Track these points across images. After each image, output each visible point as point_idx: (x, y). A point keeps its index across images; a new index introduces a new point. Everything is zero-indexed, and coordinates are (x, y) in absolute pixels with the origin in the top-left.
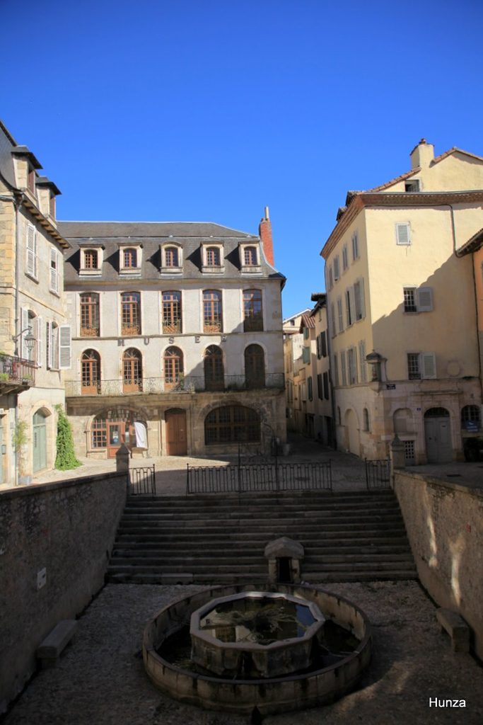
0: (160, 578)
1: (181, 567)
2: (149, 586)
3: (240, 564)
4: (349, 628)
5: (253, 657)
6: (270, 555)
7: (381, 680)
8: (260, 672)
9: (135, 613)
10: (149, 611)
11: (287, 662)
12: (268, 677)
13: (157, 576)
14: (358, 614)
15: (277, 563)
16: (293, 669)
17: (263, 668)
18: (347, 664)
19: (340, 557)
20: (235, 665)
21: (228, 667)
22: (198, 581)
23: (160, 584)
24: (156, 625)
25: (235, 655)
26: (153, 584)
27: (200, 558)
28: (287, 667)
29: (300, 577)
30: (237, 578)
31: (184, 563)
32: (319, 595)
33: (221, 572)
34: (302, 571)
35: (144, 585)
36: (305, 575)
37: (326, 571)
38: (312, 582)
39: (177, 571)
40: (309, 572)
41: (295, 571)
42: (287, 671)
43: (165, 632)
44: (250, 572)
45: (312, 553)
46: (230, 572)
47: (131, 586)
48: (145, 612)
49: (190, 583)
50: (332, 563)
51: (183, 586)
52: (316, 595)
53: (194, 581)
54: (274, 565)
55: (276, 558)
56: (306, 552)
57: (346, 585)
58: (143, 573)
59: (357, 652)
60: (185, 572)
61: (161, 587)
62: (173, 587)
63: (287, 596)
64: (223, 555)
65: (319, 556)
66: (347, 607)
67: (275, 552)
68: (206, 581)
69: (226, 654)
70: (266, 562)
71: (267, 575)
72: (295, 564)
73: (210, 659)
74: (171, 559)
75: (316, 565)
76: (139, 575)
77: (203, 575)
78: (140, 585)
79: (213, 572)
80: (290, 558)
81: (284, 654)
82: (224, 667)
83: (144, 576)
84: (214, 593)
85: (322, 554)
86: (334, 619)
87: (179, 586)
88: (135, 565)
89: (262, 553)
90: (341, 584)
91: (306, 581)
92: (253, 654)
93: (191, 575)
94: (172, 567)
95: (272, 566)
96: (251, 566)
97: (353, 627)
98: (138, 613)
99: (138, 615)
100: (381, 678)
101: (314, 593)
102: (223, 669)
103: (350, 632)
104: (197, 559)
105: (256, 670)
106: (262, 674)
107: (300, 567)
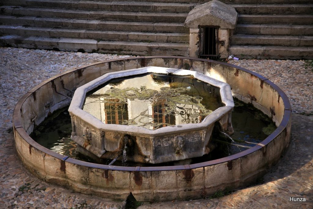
0: (58, 43)
1: (83, 31)
2: (43, 52)
3: (156, 32)
4: (270, 115)
5: (138, 141)
6: (191, 22)
7: (289, 177)
8: (146, 157)
9: (19, 82)
10: (37, 81)
11: (178, 149)
12: (153, 162)
13: (54, 40)
14: (281, 100)
15: (200, 32)
16: (184, 156)
17: (148, 154)
18: (245, 157)
19: (285, 28)
20: (117, 148)
21: (109, 149)
22: (103, 49)
23: (57, 50)
24: (35, 99)
25: (116, 137)
26: (50, 50)
27: (108, 23)
28: (178, 153)
29: (228, 50)
30: (151, 49)
31: (87, 27)
32: (239, 75)
33: (132, 40)
34: (231, 43)
35: (38, 51)
36: (234, 49)
37: (263, 45)
38: (242, 57)
39: (79, 37)
40: (240, 45)
41: (223, 43)
42: (177, 158)
43: (48, 106)
44: (168, 42)
45: (250, 22)
46: (142, 41)
47: (21, 51)
48: (31, 82)
49: (94, 51)
50: (273, 35)
51: (84, 54)
52: (237, 74)
53: (98, 50)
54: (196, 35)
55: (199, 27)
56: (240, 21)
57: (284, 63)
58: (37, 36)
59: (262, 145)
60: (88, 38)
61: (57, 53)
62: (72, 55)
63: (197, 74)
64: (136, 19)
65: (258, 26)
66: (271, 91)
67: (199, 19)
68: (112, 50)
69: (107, 136)
70: (186, 31)
71: (187, 46)
72: (223, 35)
73: (90, 139)
74: (71, 21)
75: (250, 37)
76: (32, 39)
77: (111, 43)
78: (32, 51)
79: (122, 40)
80: (218, 27)
81: (174, 140)
82: (104, 149)
83: (37, 40)
84: (113, 66)
85: (261, 24)
86: (254, 103)
87: (80, 54)
88: (26, 26)
89: (183, 20)
90: (279, 61)
91: (235, 56)
92: (137, 138)
93: (95, 42)
94: (73, 31)
95: (193, 37)
96: (169, 35)
97: (275, 114)
98: (22, 83)
99: (22, 85)
100: (290, 174)
101: (235, 71)
102: (103, 151)
103: (271, 119)
104: (104, 23)
105: (141, 154)
106: (147, 160)
107: (230, 39)
